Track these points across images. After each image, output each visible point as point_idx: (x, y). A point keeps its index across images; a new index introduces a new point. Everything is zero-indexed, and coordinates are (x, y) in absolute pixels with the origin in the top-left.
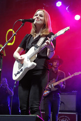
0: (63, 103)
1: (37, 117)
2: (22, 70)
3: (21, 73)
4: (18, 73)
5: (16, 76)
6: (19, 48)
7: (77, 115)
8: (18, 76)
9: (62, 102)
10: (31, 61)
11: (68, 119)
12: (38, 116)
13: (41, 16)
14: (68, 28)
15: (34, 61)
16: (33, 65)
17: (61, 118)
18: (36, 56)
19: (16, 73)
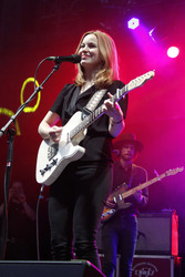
0: (143, 235)
1: (87, 264)
2: (55, 163)
3: (54, 168)
4: (46, 169)
5: (43, 174)
6: (50, 113)
7: (172, 261)
8: (48, 174)
9: (140, 233)
10: (75, 144)
11: (153, 269)
12: (89, 263)
13: (91, 45)
14: (151, 74)
15: (81, 144)
16: (79, 152)
17: (139, 268)
18: (85, 132)
19: (43, 169)
